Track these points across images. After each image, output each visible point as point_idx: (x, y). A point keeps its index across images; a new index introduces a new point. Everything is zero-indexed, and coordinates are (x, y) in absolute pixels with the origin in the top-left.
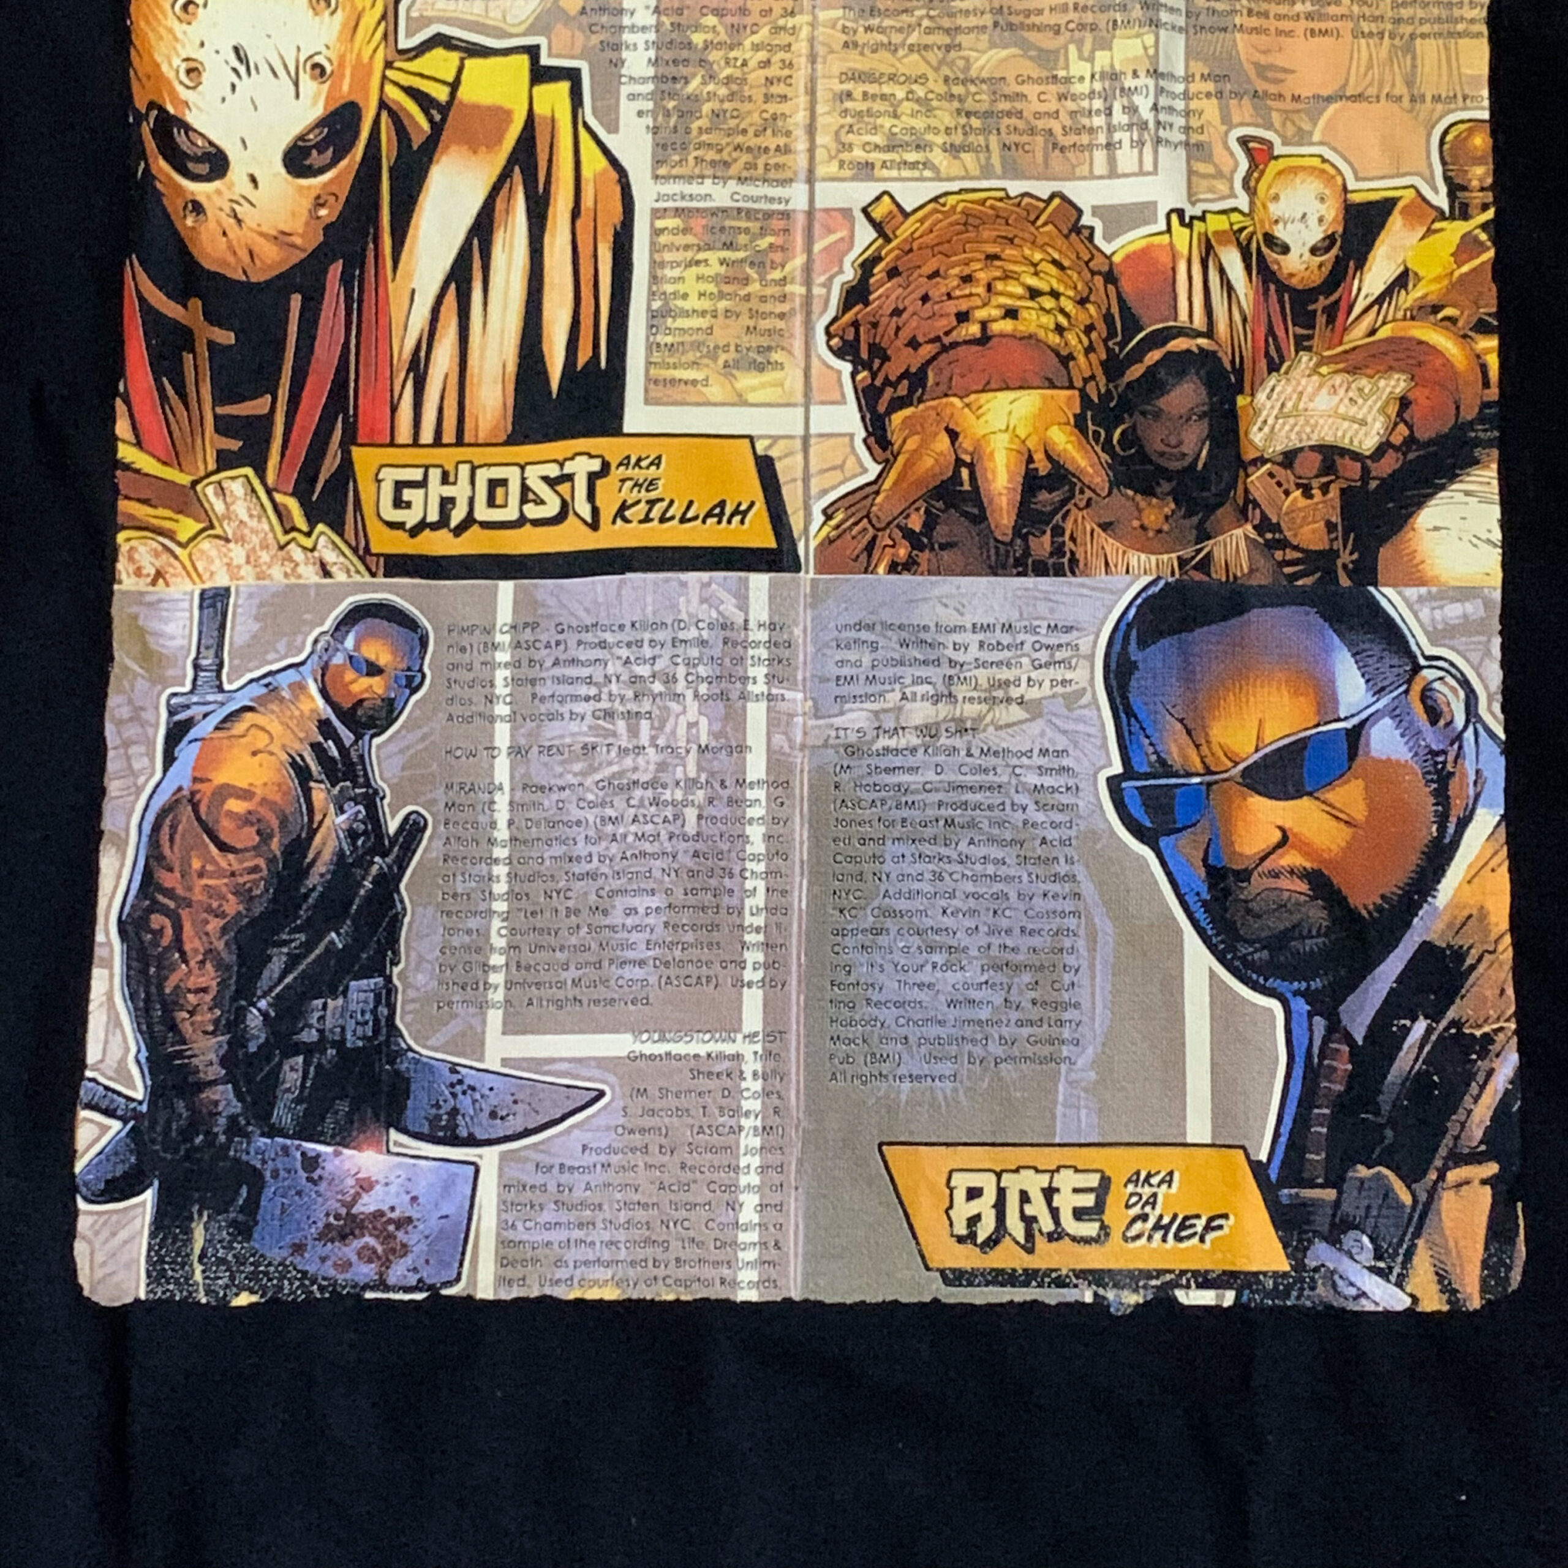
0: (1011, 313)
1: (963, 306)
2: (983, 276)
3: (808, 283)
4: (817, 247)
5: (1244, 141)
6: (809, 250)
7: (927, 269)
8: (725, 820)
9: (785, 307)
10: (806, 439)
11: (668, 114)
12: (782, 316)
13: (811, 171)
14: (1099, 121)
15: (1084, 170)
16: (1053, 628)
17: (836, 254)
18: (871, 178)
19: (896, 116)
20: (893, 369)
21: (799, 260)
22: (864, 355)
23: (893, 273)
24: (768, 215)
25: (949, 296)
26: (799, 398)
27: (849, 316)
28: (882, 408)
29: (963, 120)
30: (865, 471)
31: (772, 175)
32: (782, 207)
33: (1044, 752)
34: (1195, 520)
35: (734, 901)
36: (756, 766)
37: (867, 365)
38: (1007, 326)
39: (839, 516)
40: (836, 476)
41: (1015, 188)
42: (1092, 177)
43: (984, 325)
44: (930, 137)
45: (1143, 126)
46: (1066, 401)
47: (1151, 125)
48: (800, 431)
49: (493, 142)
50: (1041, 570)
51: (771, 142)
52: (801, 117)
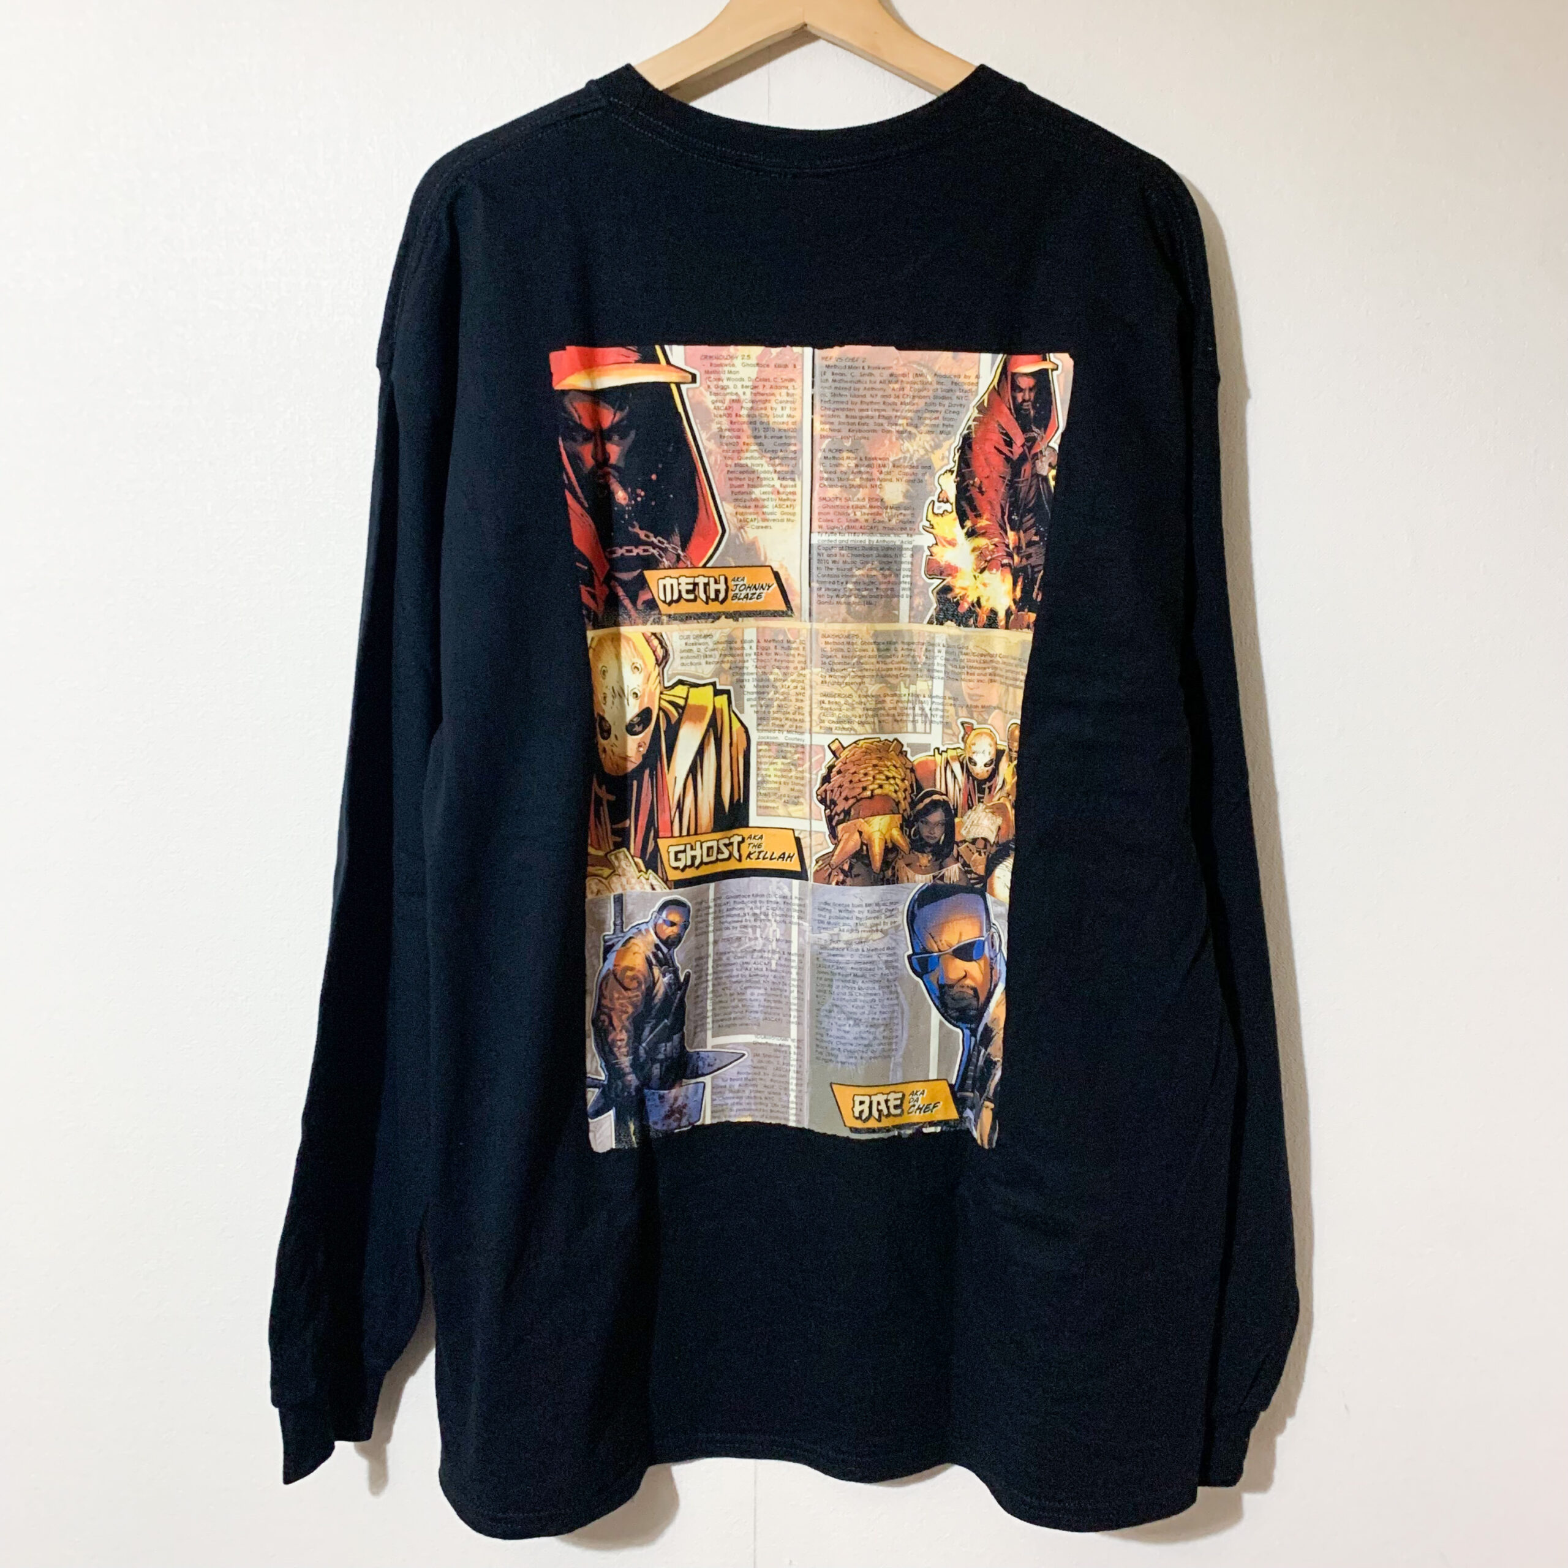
0: (881, 786)
1: (865, 784)
2: (872, 773)
3: (811, 774)
4: (813, 760)
5: (962, 724)
6: (811, 761)
7: (851, 771)
8: (784, 966)
9: (802, 782)
10: (811, 832)
11: (761, 706)
12: (802, 785)
13: (811, 730)
14: (910, 712)
15: (905, 730)
16: (891, 903)
17: (820, 762)
18: (831, 733)
19: (840, 710)
20: (838, 809)
21: (807, 765)
22: (828, 803)
23: (839, 772)
24: (797, 746)
25: (860, 781)
26: (808, 816)
27: (823, 788)
28: (834, 823)
29: (866, 712)
30: (829, 847)
31: (798, 730)
32: (802, 743)
33: (888, 948)
34: (938, 862)
35: (787, 994)
36: (794, 949)
37: (830, 808)
38: (878, 791)
39: (820, 863)
40: (819, 848)
41: (883, 737)
42: (907, 732)
43: (872, 791)
44: (853, 718)
45: (926, 716)
46: (897, 819)
47: (929, 715)
48: (808, 829)
49: (701, 719)
50: (888, 882)
51: (798, 717)
52: (807, 710)
